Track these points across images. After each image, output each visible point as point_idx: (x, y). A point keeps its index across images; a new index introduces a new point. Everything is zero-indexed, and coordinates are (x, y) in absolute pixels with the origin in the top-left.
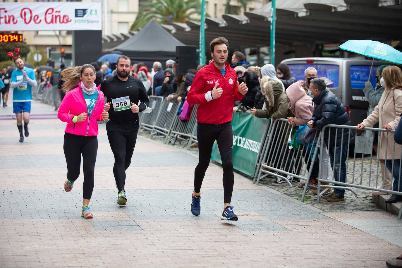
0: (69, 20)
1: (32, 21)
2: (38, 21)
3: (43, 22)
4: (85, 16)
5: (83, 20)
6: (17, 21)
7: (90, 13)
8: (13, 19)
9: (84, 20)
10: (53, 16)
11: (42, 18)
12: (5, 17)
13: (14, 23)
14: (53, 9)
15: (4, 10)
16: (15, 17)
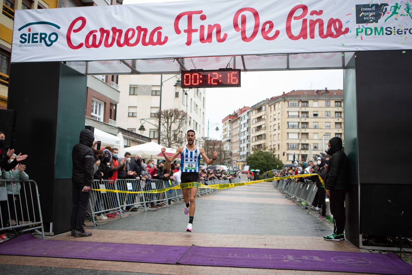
0: (343, 30)
1: (259, 35)
2: (271, 35)
3: (283, 35)
4: (381, 20)
5: (376, 28)
6: (226, 35)
7: (395, 12)
8: (219, 32)
9: (379, 29)
10: (305, 21)
11: (281, 27)
12: (202, 27)
13: (220, 41)
14: (305, 8)
15: (200, 15)
16: (222, 27)
